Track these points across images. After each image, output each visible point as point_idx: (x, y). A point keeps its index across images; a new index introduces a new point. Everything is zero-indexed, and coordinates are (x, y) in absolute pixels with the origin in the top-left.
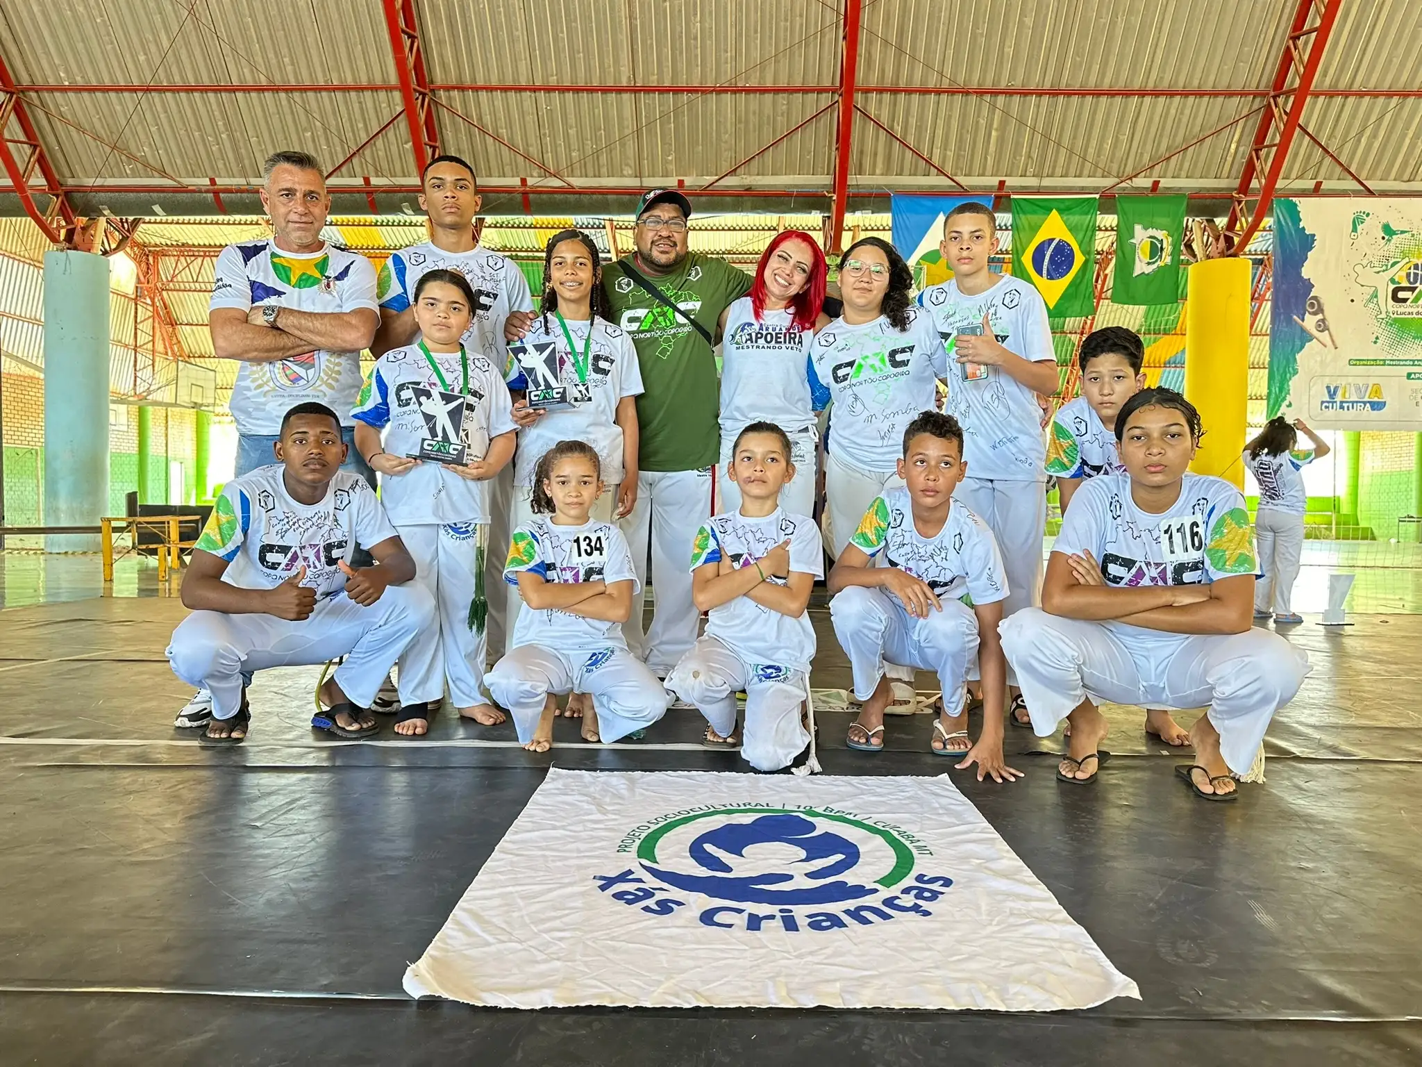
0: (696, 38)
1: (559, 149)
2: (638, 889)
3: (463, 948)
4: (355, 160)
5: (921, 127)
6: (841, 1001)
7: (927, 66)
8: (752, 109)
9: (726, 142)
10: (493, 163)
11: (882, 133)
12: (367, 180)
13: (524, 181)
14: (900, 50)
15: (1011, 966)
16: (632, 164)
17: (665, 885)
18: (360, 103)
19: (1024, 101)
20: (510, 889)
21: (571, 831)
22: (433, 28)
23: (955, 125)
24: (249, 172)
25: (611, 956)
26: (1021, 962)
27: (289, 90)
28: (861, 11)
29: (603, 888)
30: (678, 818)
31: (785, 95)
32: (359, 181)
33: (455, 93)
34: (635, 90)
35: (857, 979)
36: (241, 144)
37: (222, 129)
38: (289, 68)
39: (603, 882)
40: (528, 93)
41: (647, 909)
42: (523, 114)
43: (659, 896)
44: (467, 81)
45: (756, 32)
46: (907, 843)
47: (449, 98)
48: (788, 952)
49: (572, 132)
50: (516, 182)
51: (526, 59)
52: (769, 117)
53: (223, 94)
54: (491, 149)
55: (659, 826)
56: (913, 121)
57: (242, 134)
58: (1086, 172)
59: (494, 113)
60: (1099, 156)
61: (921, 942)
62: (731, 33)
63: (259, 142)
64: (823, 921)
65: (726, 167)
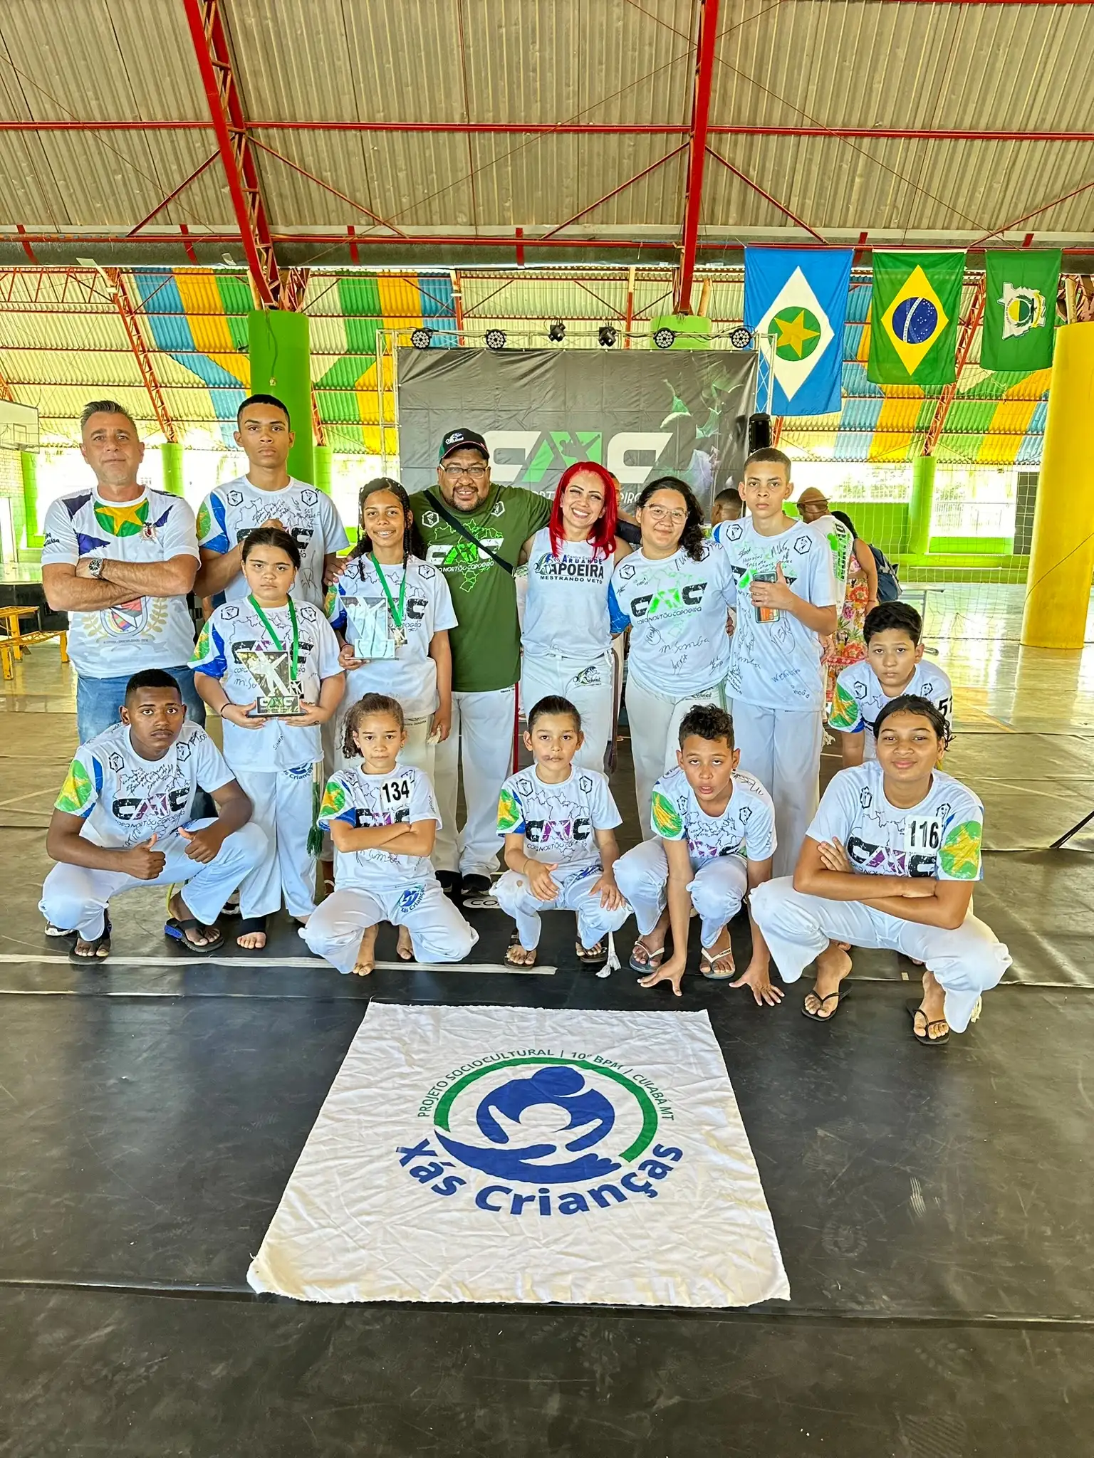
0: (534, 70)
1: (387, 194)
2: (431, 1164)
3: (293, 1233)
4: (170, 206)
5: (778, 171)
6: (569, 1295)
7: (788, 104)
8: (596, 150)
9: (567, 188)
10: (318, 211)
11: (737, 180)
12: (184, 228)
13: (351, 229)
14: (758, 85)
15: (707, 1256)
16: (467, 211)
17: (453, 1160)
18: (172, 142)
19: (892, 144)
20: (331, 1163)
21: (381, 1088)
22: (247, 58)
23: (815, 169)
24: (60, 220)
25: (403, 1243)
26: (713, 1252)
27: (95, 127)
28: (717, 41)
29: (404, 1162)
30: (472, 1070)
31: (632, 135)
32: (176, 229)
33: (274, 132)
34: (468, 129)
35: (584, 1271)
36: (48, 188)
37: (26, 171)
38: (94, 103)
39: (404, 1155)
40: (353, 132)
41: (436, 1188)
42: (348, 154)
43: (448, 1172)
44: (287, 118)
45: (600, 63)
46: (655, 1103)
47: (268, 137)
48: (538, 1240)
49: (402, 175)
50: (343, 230)
51: (350, 94)
52: (614, 159)
53: (24, 132)
54: (315, 195)
55: (456, 1080)
56: (770, 165)
57: (48, 176)
58: (955, 224)
59: (317, 152)
60: (969, 206)
61: (642, 1228)
62: (574, 62)
63: (67, 185)
64: (571, 1203)
65: (567, 214)
